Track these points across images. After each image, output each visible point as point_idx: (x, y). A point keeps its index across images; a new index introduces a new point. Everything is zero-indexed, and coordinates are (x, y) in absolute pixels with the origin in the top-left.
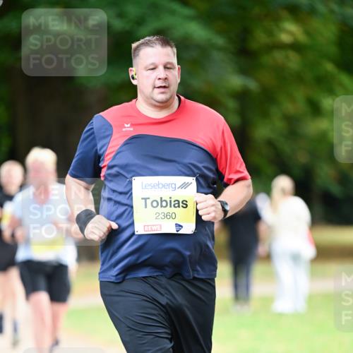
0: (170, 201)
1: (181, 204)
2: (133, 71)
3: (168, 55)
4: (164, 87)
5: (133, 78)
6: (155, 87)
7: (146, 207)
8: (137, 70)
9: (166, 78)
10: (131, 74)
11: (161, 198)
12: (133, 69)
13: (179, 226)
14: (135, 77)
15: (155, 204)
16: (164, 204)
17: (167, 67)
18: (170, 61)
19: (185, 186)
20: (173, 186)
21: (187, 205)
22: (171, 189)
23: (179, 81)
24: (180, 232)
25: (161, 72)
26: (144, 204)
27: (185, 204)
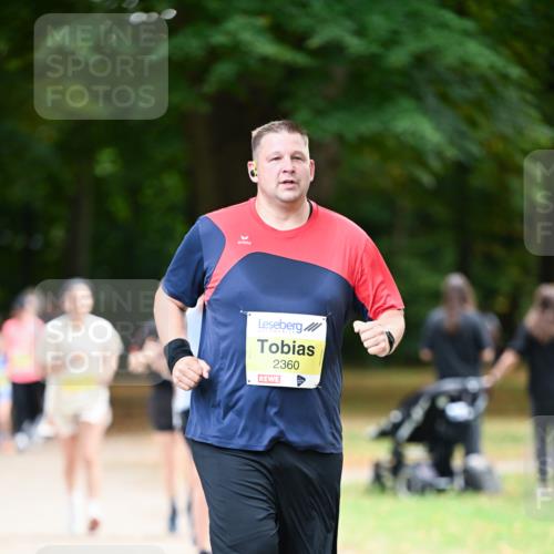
0: (294, 346)
1: (306, 351)
2: (252, 166)
3: (297, 143)
4: (292, 182)
5: (253, 175)
6: (279, 183)
7: (262, 351)
8: (257, 164)
9: (293, 172)
10: (250, 169)
11: (283, 341)
12: (253, 162)
13: (301, 379)
14: (256, 172)
15: (274, 348)
16: (286, 349)
17: (295, 157)
18: (300, 150)
19: (313, 327)
20: (299, 327)
21: (313, 352)
22: (296, 330)
23: (312, 179)
24: (301, 386)
25: (287, 164)
26: (260, 347)
27: (311, 351)
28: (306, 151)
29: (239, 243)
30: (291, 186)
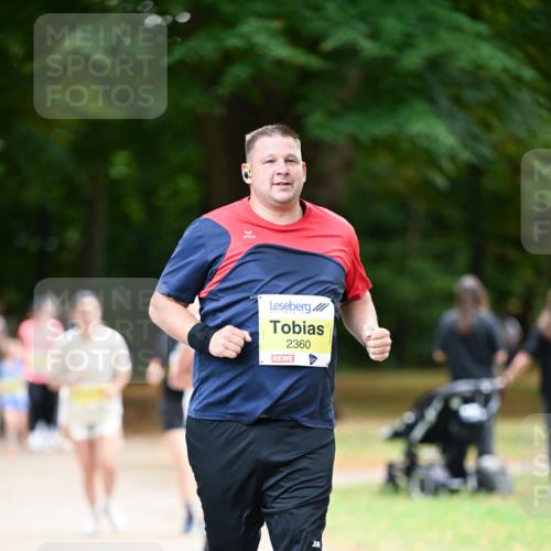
0: (305, 327)
1: (316, 330)
2: (245, 169)
3: (290, 146)
4: (286, 184)
5: (247, 176)
6: (273, 184)
7: (275, 331)
8: (252, 166)
9: (287, 174)
10: (244, 171)
11: (294, 322)
12: (248, 165)
13: (313, 358)
14: (249, 175)
15: (286, 329)
16: (297, 329)
17: (289, 160)
18: (293, 153)
19: (321, 307)
20: (308, 308)
21: (323, 332)
22: (305, 311)
23: (304, 180)
24: (314, 365)
25: (281, 167)
26: (273, 328)
27: (321, 330)
28: (298, 154)
29: (244, 237)
30: (284, 187)
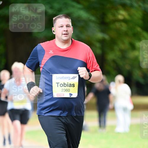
0: (68, 84)
1: (72, 86)
2: (53, 29)
3: (68, 21)
4: (66, 34)
6: (62, 34)
8: (55, 28)
9: (67, 31)
10: (53, 30)
11: (64, 83)
12: (54, 28)
14: (55, 31)
15: (61, 85)
16: (65, 85)
17: (68, 26)
18: (69, 24)
19: (74, 78)
20: (69, 78)
22: (68, 79)
24: (71, 97)
25: (65, 28)
26: (57, 85)
27: (73, 85)
28: (71, 24)
29: (49, 53)
